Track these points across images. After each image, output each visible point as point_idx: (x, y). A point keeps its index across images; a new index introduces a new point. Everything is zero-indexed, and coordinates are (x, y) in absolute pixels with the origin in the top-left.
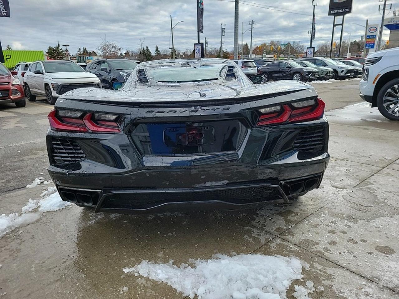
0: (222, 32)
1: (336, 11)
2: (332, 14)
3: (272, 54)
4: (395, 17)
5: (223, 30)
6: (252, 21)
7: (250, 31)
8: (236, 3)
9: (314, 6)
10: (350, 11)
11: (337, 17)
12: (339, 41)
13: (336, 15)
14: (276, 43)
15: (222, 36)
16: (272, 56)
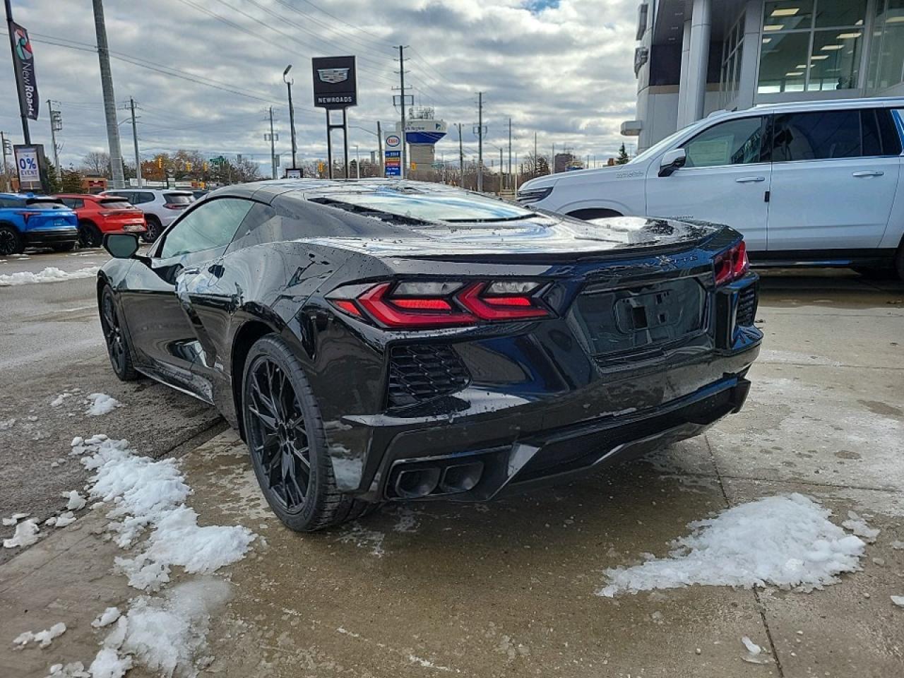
0: (53, 121)
1: (329, 100)
2: (321, 103)
3: (186, 180)
4: (412, 120)
5: (55, 117)
6: (132, 101)
7: (130, 123)
8: (100, 56)
9: (289, 84)
10: (354, 102)
11: (331, 112)
12: (326, 159)
13: (330, 106)
14: (189, 154)
15: (53, 130)
16: (189, 184)
